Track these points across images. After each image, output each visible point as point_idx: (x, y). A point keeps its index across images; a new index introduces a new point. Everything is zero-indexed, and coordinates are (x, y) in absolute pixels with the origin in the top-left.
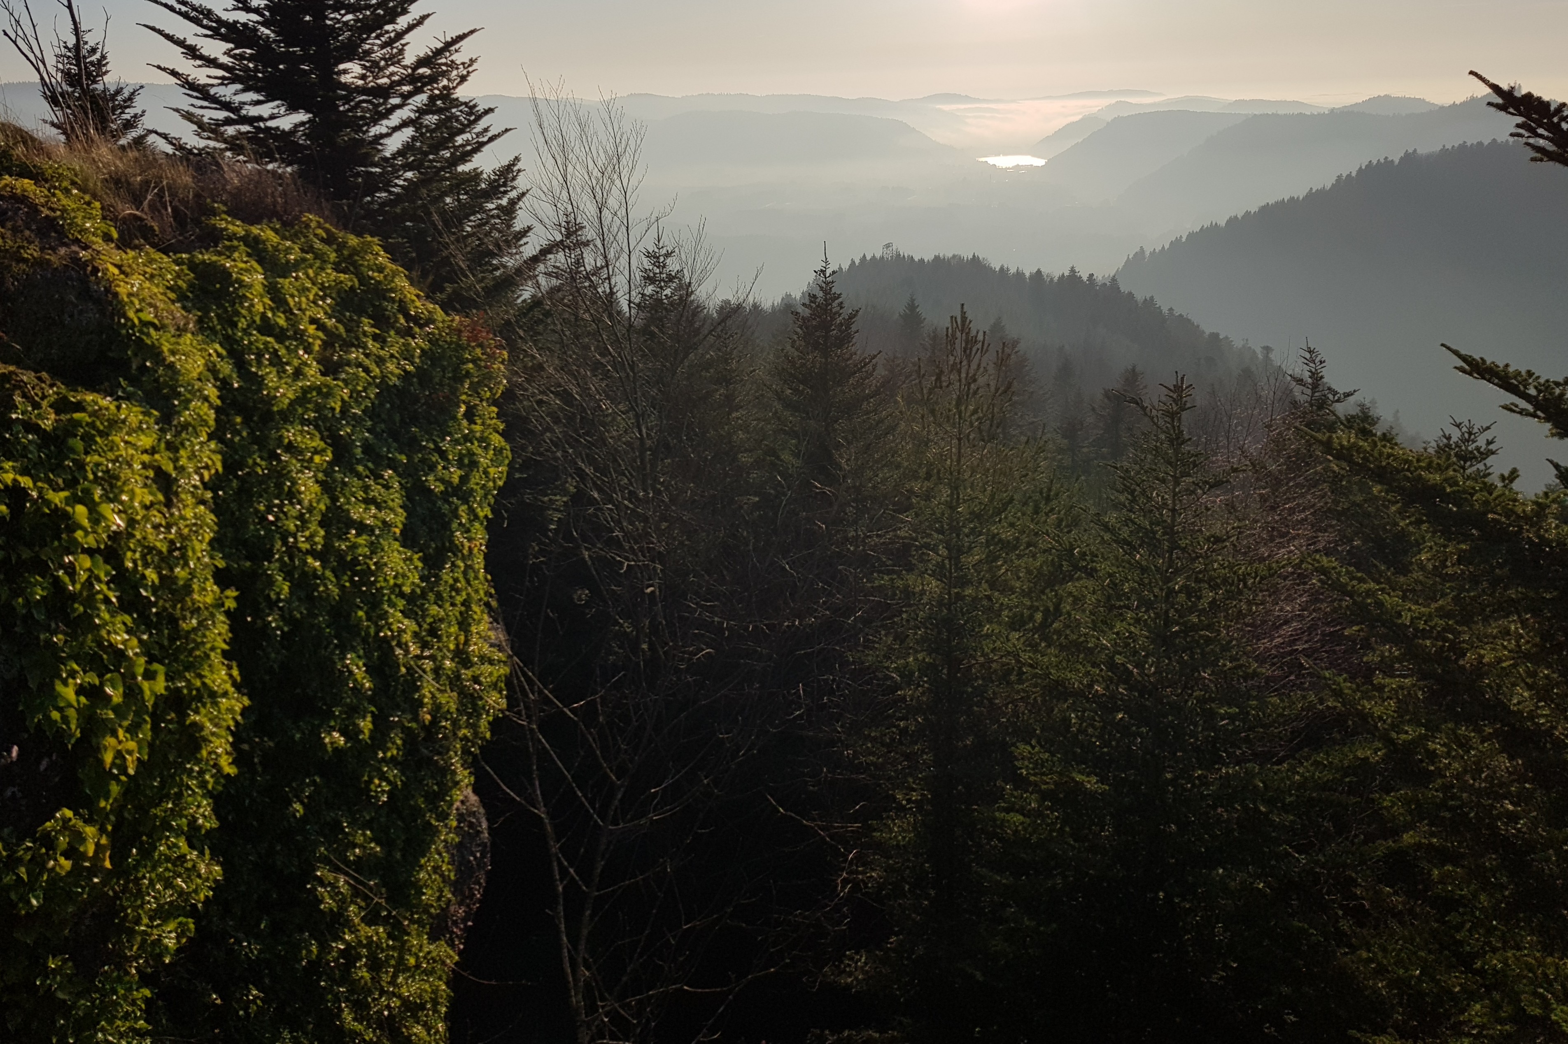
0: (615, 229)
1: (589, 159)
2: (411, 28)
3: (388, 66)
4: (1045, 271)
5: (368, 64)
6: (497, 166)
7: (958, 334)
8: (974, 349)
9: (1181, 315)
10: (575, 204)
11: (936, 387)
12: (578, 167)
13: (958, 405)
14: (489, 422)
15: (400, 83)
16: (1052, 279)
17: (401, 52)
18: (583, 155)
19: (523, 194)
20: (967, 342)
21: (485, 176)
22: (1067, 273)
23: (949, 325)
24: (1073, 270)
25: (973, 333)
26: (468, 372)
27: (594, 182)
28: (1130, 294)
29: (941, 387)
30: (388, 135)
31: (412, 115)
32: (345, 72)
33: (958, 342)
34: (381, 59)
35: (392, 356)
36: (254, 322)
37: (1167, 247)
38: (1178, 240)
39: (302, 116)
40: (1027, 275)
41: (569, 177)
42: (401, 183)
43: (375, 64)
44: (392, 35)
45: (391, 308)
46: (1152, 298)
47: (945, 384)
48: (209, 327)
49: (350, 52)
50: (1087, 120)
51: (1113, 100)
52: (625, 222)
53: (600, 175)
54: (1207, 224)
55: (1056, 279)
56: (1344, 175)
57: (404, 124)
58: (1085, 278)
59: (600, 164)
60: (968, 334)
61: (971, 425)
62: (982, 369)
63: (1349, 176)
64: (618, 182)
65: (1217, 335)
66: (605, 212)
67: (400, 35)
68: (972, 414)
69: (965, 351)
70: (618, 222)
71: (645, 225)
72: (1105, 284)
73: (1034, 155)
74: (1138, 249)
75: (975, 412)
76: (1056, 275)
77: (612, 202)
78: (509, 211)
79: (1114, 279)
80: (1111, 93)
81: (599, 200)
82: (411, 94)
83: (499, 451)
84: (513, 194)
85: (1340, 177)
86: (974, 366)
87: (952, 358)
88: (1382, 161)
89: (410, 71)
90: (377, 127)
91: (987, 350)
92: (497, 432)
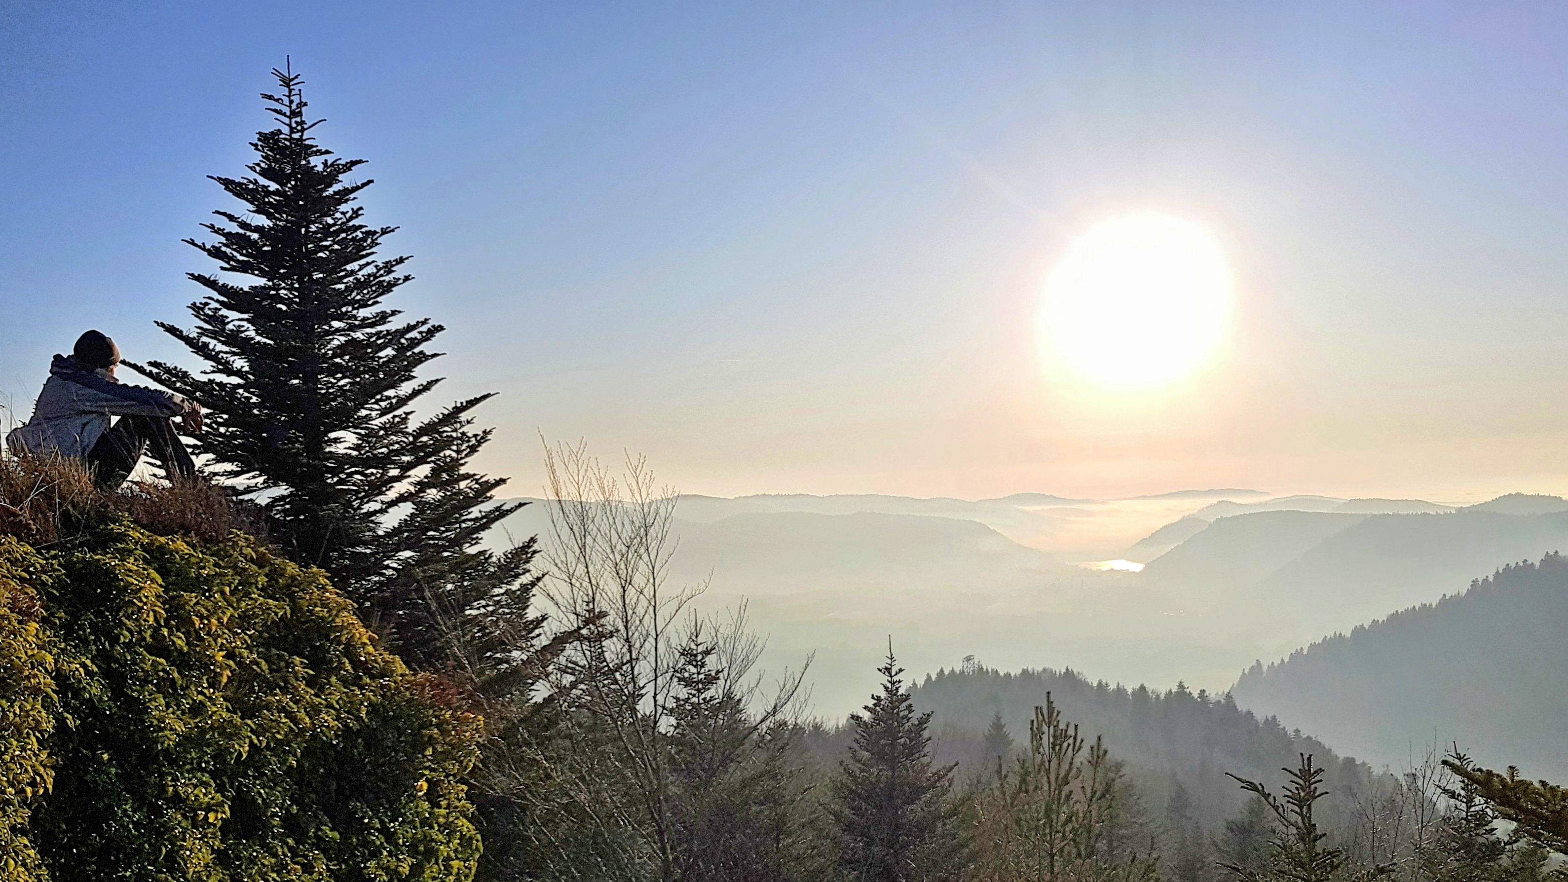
0: (640, 610)
1: (613, 531)
2: (415, 393)
3: (387, 435)
4: (1149, 687)
5: (363, 432)
6: (509, 548)
7: (1045, 728)
8: (1065, 745)
9: (1309, 738)
10: (594, 582)
11: (1020, 791)
12: (599, 539)
13: (1047, 815)
14: (457, 803)
15: (398, 453)
16: (1158, 696)
17: (404, 420)
18: (605, 528)
19: (539, 579)
20: (1055, 737)
21: (494, 559)
22: (1174, 690)
23: (1034, 718)
24: (1181, 686)
25: (1062, 726)
26: (431, 737)
27: (618, 557)
28: (1249, 713)
29: (1027, 792)
30: (382, 511)
31: (412, 489)
32: (336, 440)
33: (1045, 737)
34: (381, 428)
35: (330, 706)
36: (144, 639)
37: (1286, 660)
38: (1299, 652)
39: (282, 490)
40: (1130, 691)
41: (588, 550)
42: (395, 565)
43: (372, 433)
44: (394, 401)
45: (334, 652)
46: (1274, 718)
47: (1031, 788)
48: (79, 637)
49: (345, 420)
50: (1187, 522)
51: (1214, 500)
52: (653, 603)
53: (624, 550)
54: (1330, 635)
55: (1162, 696)
56: (1480, 580)
57: (402, 499)
58: (1196, 695)
59: (624, 535)
60: (1056, 726)
61: (1064, 837)
62: (1074, 771)
63: (1486, 580)
64: (645, 557)
65: (1353, 760)
66: (631, 593)
67: (403, 401)
68: (1065, 824)
69: (1054, 749)
70: (646, 604)
71: (675, 605)
72: (1219, 702)
73: (1129, 560)
74: (1254, 663)
75: (1069, 820)
76: (1163, 691)
77: (639, 580)
78: (521, 599)
79: (1229, 696)
80: (1211, 492)
81: (623, 576)
82: (411, 466)
83: (466, 842)
84: (525, 579)
85: (1475, 582)
86: (1065, 766)
87: (1038, 757)
88: (1521, 564)
89: (411, 439)
90: (372, 504)
91: (1080, 747)
92: (466, 817)
